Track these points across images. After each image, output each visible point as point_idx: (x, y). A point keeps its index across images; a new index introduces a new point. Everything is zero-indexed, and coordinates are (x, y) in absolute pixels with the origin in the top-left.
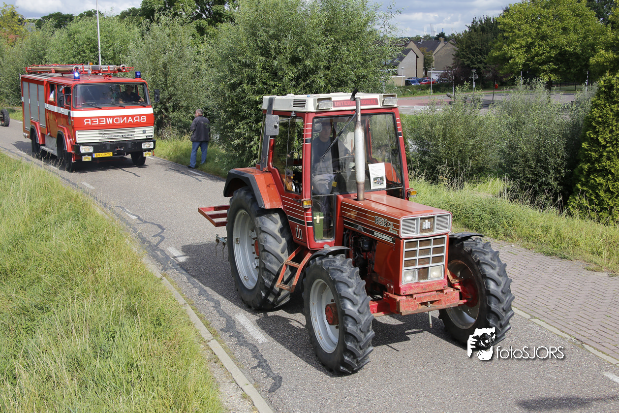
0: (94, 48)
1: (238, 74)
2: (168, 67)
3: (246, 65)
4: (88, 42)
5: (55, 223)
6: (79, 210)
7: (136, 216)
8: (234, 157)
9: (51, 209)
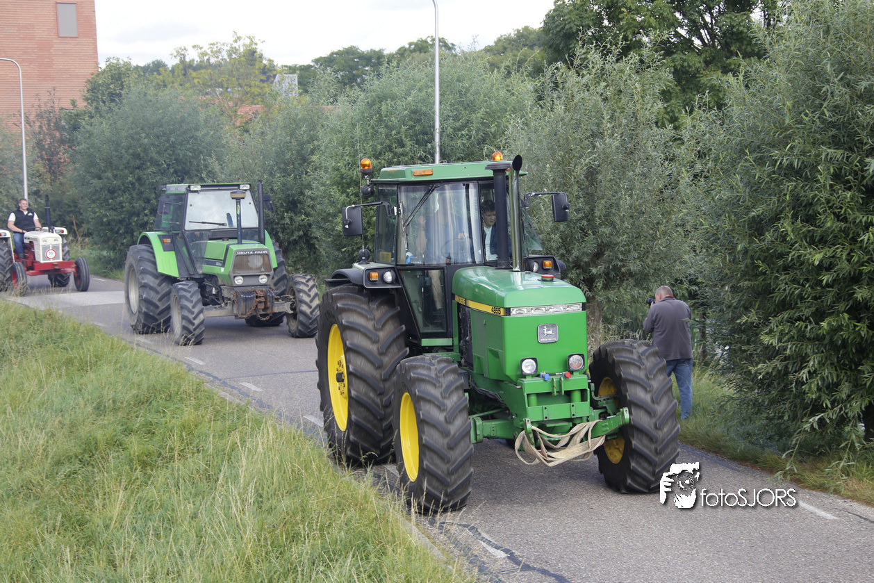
0: (426, 133)
1: (770, 195)
2: (600, 177)
3: (791, 172)
4: (411, 119)
5: (314, 564)
6: (370, 531)
7: (506, 551)
8: (758, 407)
9: (304, 529)
